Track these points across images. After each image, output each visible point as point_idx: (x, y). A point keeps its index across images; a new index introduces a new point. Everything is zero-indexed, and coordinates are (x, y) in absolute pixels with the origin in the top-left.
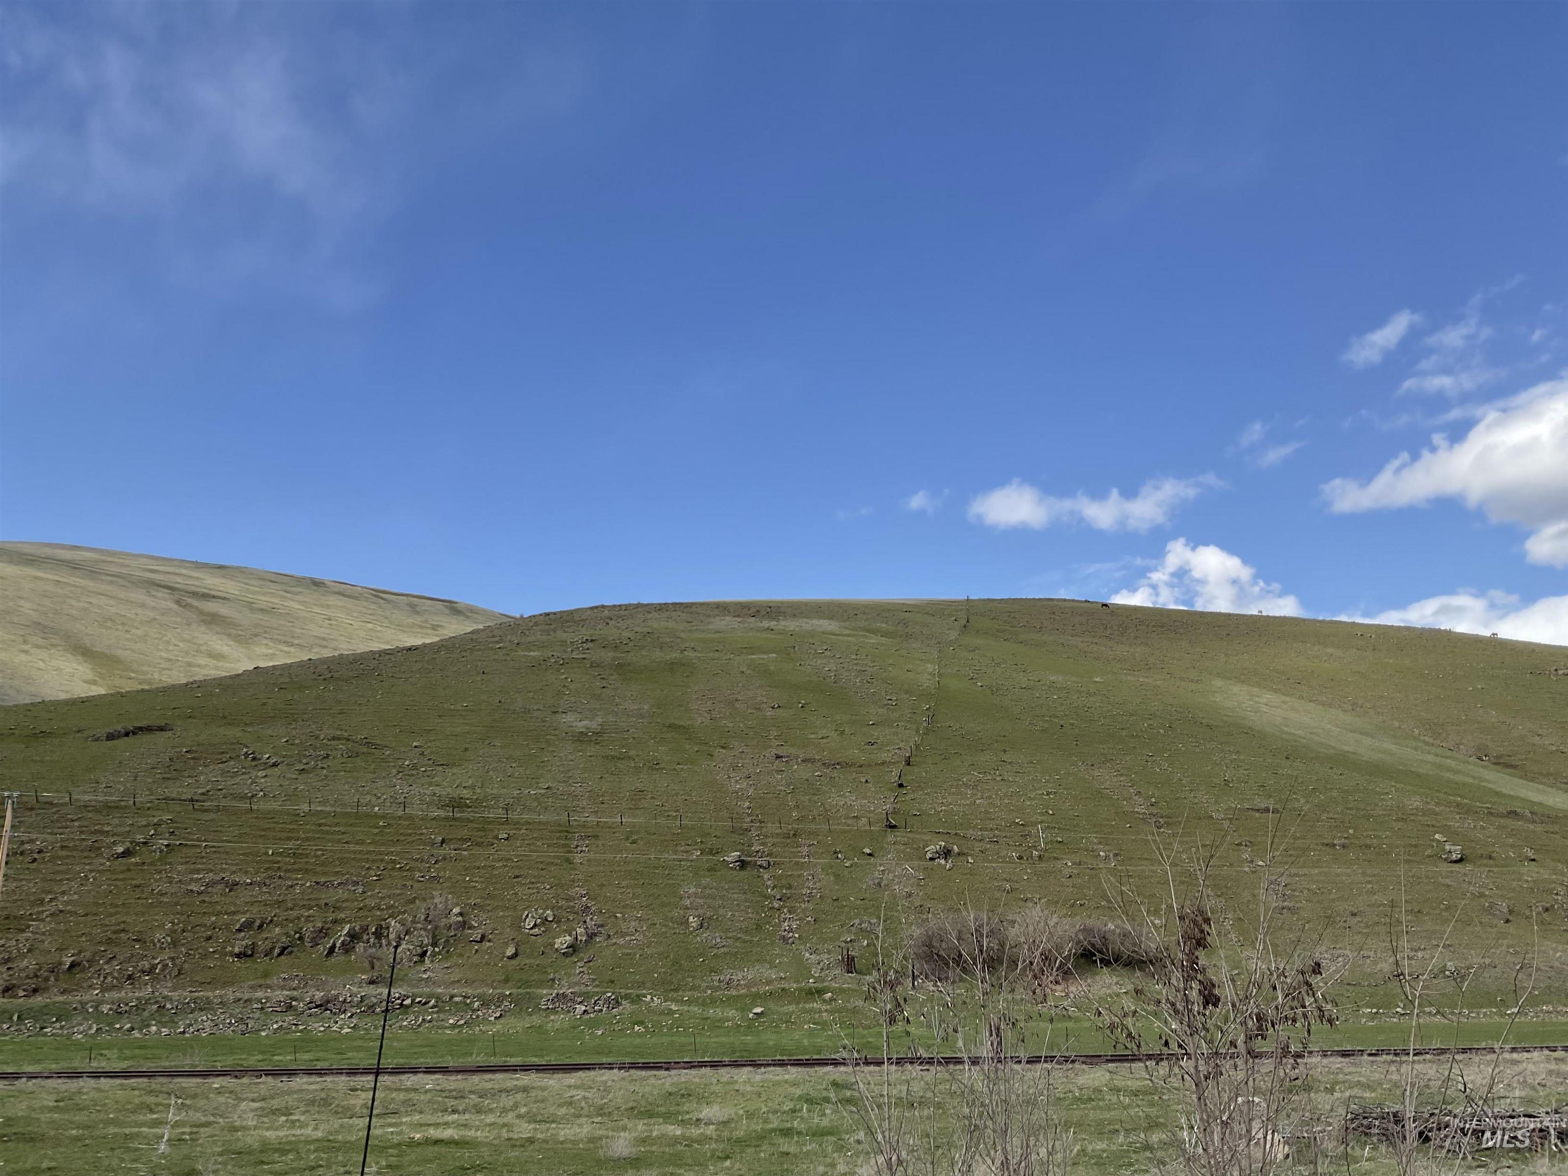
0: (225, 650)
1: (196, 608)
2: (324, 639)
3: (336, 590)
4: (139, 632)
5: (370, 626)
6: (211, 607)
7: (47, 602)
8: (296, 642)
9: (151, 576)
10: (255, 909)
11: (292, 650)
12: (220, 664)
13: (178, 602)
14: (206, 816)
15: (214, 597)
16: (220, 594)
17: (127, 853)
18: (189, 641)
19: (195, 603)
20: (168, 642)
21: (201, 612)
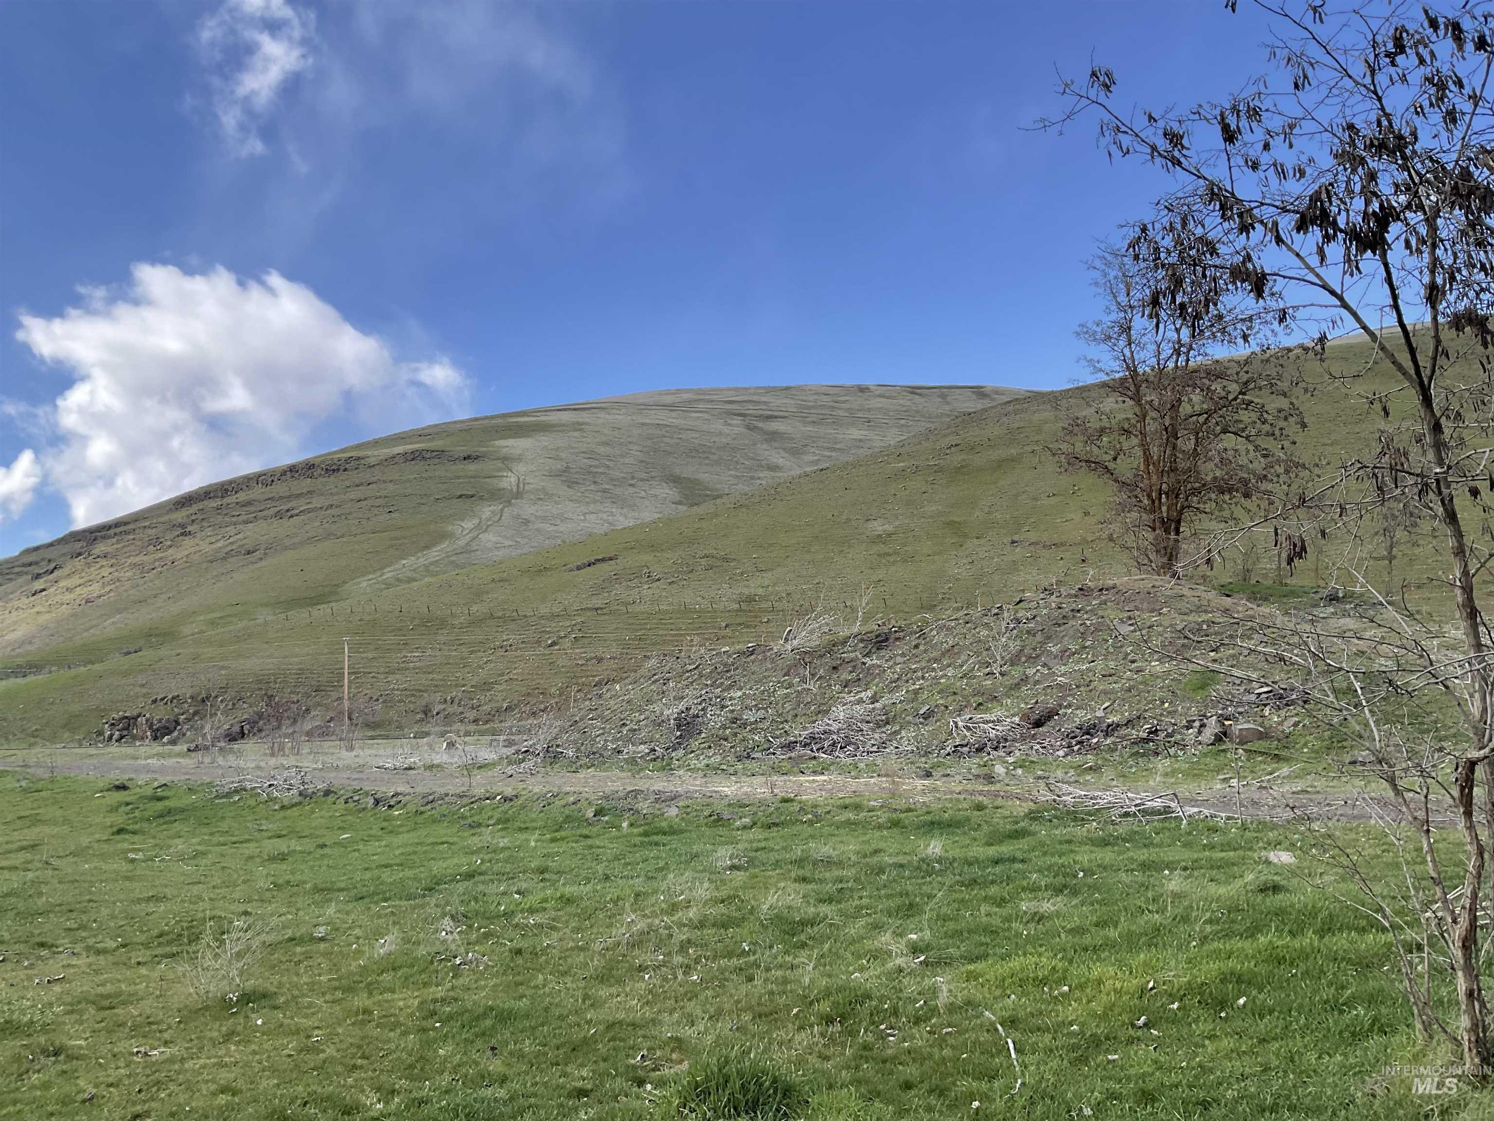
0: (781, 462)
1: (762, 429)
2: (860, 440)
3: (877, 393)
4: (715, 457)
5: (902, 422)
6: (774, 426)
7: (649, 443)
8: (838, 446)
9: (729, 407)
10: (606, 673)
11: (834, 454)
12: (777, 474)
13: (748, 427)
14: (603, 618)
15: (776, 417)
16: (781, 414)
17: (554, 644)
18: (753, 459)
19: (760, 425)
20: (737, 462)
21: (766, 433)
